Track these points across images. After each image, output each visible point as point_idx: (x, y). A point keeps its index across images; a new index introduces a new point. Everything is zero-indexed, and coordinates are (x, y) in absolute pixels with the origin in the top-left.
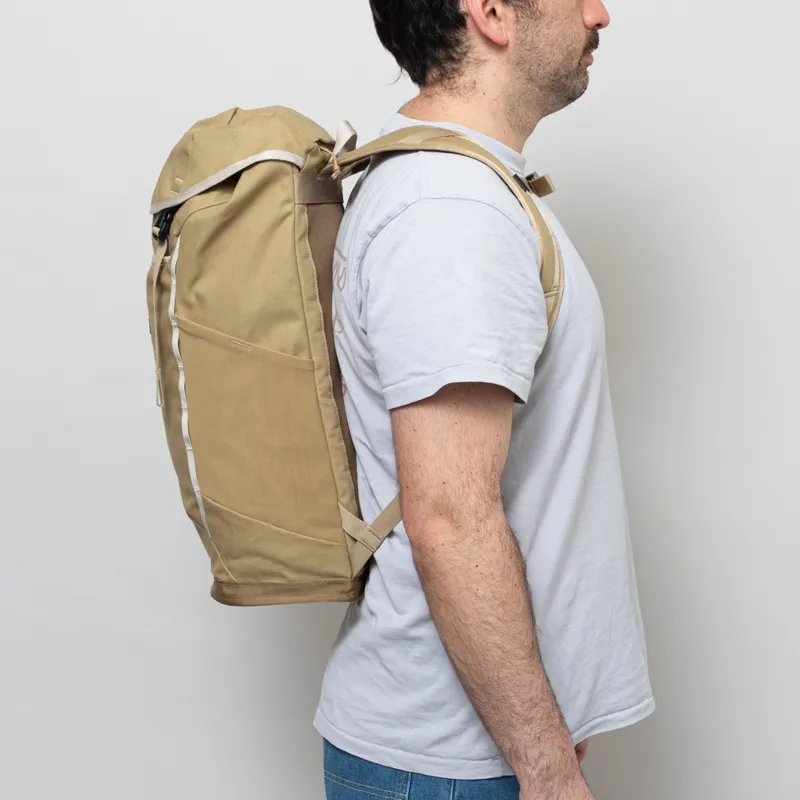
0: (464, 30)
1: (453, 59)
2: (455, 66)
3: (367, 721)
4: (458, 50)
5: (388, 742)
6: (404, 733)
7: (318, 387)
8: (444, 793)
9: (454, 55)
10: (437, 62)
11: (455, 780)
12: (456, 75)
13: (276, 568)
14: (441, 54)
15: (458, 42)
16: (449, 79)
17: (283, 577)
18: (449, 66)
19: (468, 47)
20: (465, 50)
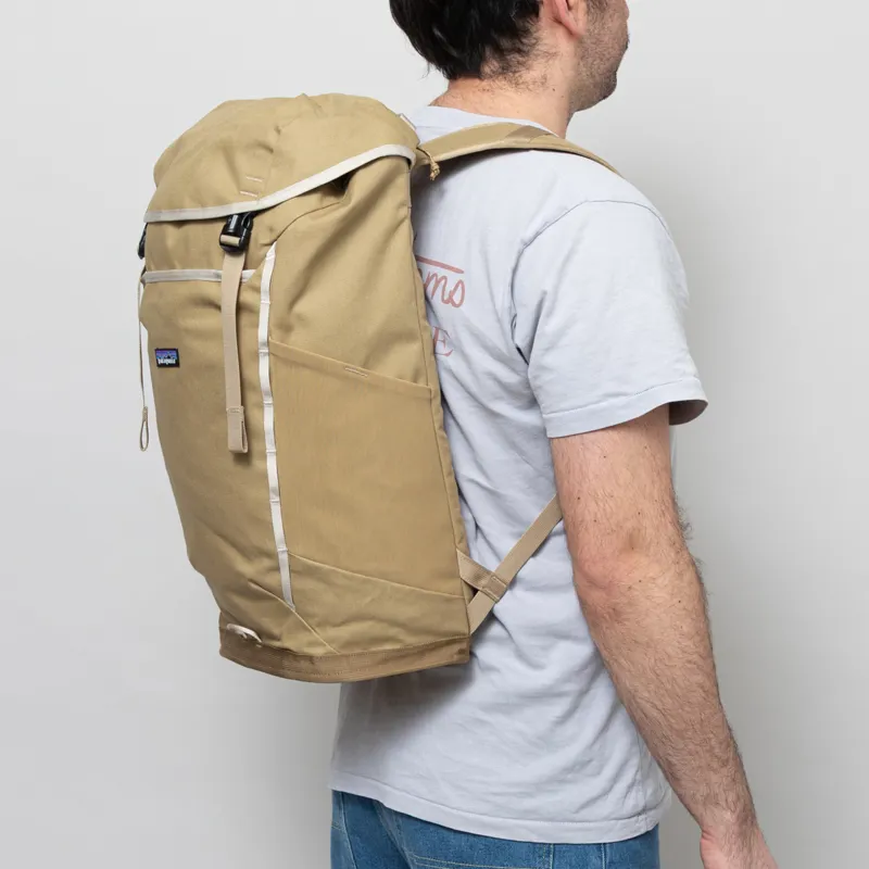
0: (535, 19)
1: (519, 51)
2: (521, 59)
3: (495, 794)
4: (524, 41)
5: (527, 814)
6: (546, 801)
7: (435, 418)
8: (594, 860)
9: (521, 47)
10: (500, 52)
11: (604, 844)
12: (522, 68)
13: (393, 631)
14: (505, 43)
15: (527, 32)
16: (515, 72)
17: (399, 641)
18: (514, 58)
19: (537, 39)
20: (534, 41)
